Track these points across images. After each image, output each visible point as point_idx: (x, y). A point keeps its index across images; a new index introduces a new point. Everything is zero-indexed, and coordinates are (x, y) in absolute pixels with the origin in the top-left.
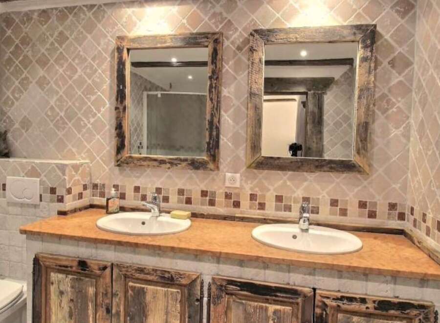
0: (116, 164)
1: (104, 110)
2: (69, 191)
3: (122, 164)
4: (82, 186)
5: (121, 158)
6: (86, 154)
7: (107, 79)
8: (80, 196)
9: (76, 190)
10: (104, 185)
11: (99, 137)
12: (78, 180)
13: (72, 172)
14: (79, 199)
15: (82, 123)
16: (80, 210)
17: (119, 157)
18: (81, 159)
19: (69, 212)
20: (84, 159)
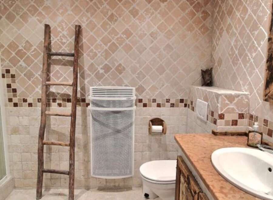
0: (264, 99)
1: (263, 43)
2: (221, 117)
3: (269, 99)
4: (238, 115)
5: (269, 93)
6: (248, 86)
7: (268, 10)
8: (235, 123)
9: (229, 117)
10: (257, 117)
11: (257, 71)
12: (233, 109)
13: (225, 100)
14: (232, 125)
15: (247, 58)
16: (233, 134)
17: (268, 91)
18: (244, 91)
19: (218, 134)
20: (246, 91)
